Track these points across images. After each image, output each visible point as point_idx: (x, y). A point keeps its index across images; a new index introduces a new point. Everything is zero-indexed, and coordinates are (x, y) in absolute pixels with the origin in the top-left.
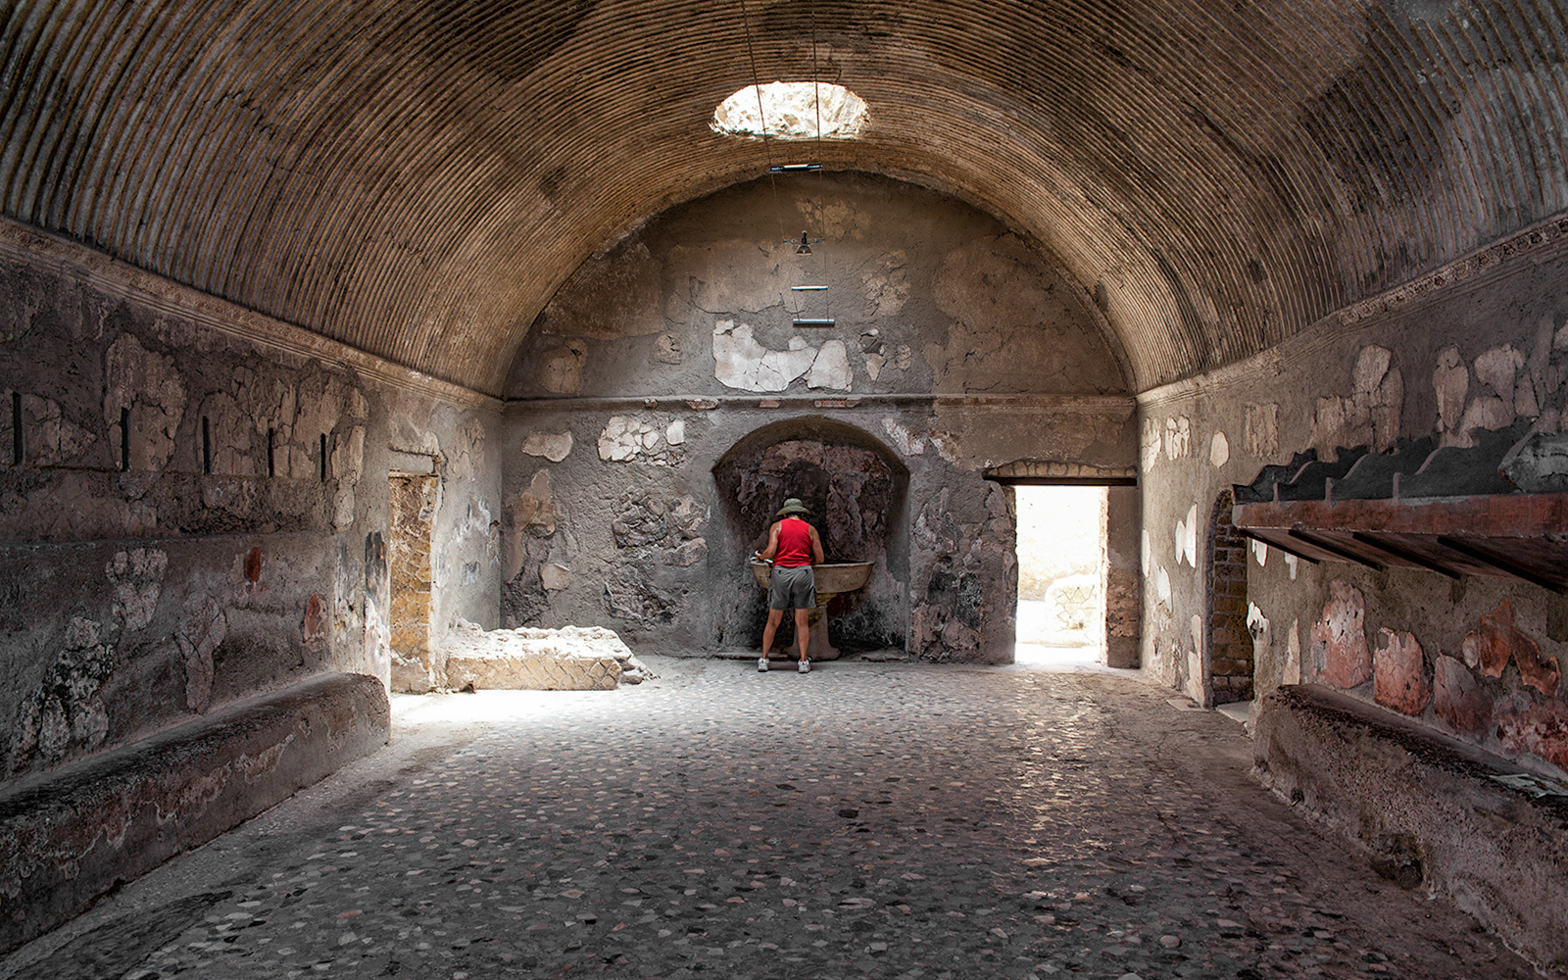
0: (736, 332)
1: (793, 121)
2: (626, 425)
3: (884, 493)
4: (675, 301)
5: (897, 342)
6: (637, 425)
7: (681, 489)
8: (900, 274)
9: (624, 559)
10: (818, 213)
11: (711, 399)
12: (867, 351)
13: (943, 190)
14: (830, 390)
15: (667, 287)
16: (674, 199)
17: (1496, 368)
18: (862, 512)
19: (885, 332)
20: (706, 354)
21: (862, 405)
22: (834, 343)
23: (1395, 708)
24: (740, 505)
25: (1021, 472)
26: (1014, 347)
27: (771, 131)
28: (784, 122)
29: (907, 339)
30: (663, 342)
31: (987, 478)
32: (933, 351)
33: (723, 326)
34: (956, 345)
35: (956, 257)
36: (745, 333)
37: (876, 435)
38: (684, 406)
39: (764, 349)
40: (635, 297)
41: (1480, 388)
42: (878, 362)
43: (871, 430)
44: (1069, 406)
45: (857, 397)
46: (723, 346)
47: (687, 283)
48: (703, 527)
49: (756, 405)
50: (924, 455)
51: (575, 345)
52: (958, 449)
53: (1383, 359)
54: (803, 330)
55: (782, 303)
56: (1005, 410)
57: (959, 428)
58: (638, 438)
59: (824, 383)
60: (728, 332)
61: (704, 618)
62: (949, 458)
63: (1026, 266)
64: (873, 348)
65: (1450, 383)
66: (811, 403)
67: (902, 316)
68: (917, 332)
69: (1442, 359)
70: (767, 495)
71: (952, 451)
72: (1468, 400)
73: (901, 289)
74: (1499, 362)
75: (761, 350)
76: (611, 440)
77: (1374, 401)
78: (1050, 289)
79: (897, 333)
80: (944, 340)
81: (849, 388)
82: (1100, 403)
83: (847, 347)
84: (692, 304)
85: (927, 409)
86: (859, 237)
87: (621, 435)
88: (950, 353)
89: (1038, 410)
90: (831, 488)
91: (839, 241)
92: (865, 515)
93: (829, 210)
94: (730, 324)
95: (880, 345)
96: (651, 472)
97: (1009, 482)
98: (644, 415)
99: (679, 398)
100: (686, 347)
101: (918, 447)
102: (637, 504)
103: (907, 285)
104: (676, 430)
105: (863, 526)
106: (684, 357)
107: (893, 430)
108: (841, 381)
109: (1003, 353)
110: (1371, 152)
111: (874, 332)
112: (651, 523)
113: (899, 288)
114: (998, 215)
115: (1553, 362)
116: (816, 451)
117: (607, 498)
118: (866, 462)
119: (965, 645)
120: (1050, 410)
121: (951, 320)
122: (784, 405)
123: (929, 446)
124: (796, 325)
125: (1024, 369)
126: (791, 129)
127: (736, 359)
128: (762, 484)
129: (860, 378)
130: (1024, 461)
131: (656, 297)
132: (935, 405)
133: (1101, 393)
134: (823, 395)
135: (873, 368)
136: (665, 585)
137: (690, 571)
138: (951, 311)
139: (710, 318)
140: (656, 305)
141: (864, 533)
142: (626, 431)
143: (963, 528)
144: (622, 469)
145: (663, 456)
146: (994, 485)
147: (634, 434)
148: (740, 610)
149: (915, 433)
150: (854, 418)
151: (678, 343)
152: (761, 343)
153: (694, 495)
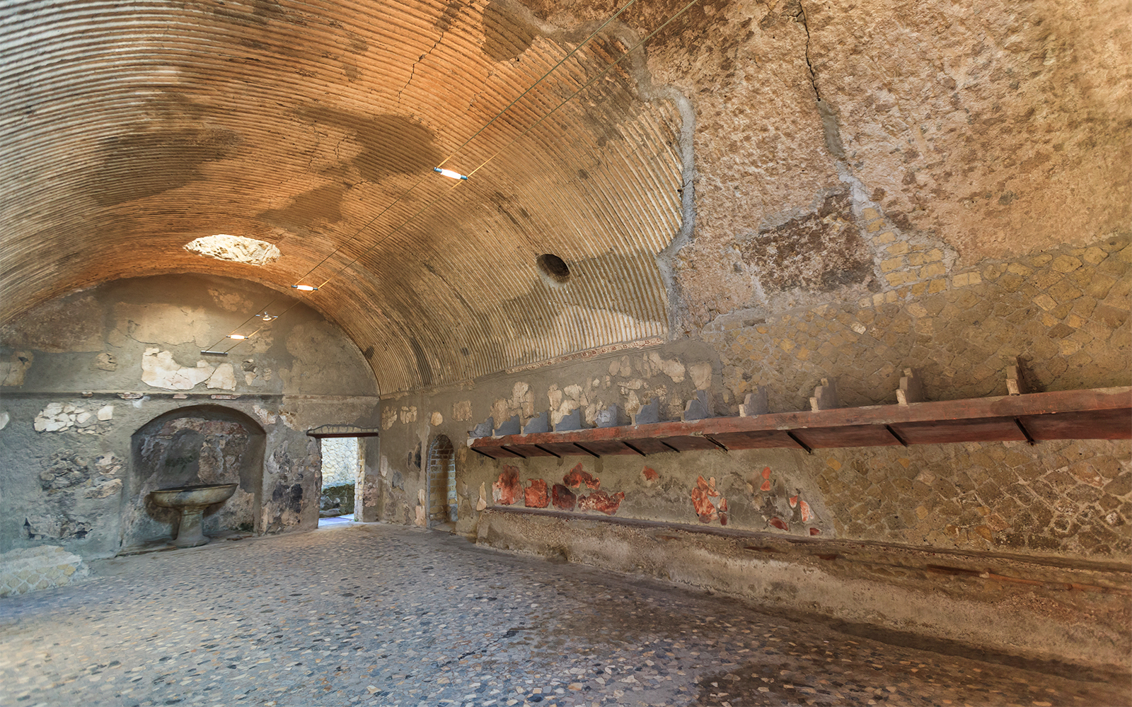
0: (159, 355)
1: (225, 251)
2: (63, 408)
3: (242, 446)
4: (114, 335)
5: (263, 367)
6: (72, 409)
7: (106, 447)
8: (268, 333)
9: (47, 498)
10: (221, 297)
11: (138, 393)
12: (246, 370)
13: (294, 296)
14: (222, 390)
15: (110, 325)
16: (122, 275)
17: (572, 391)
18: (224, 457)
19: (257, 361)
20: (136, 366)
21: (243, 398)
22: (226, 365)
23: (535, 507)
24: (142, 457)
25: (325, 431)
26: (325, 372)
27: (212, 254)
28: (220, 251)
29: (270, 365)
30: (103, 358)
31: (308, 435)
32: (284, 372)
33: (150, 351)
34: (296, 369)
35: (299, 328)
36: (167, 357)
37: (248, 414)
38: (116, 396)
39: (179, 366)
40: (82, 328)
41: (566, 397)
42: (252, 376)
43: (246, 411)
44: (350, 400)
45: (239, 394)
46: (150, 362)
47: (127, 324)
48: (121, 471)
49: (170, 397)
50: (276, 424)
51: (23, 355)
52: (294, 420)
53: (526, 387)
54: (207, 357)
55: (194, 341)
56: (320, 402)
57: (296, 411)
58: (73, 417)
59: (218, 386)
60: (155, 354)
61: (114, 531)
62: (289, 425)
63: (333, 336)
64: (250, 368)
65: (554, 395)
66: (209, 397)
67: (267, 354)
68: (275, 362)
69: (551, 387)
70: (159, 450)
71: (291, 422)
72: (562, 401)
73: (269, 340)
74: (574, 389)
75: (178, 366)
76: (48, 418)
77: (522, 400)
78: (343, 347)
79: (264, 362)
80: (290, 367)
81: (234, 389)
82: (364, 399)
83: (234, 367)
84: (129, 336)
85: (279, 400)
86: (245, 311)
87: (57, 415)
88: (293, 374)
89: (335, 402)
90: (205, 444)
91: (233, 313)
92: (227, 459)
93: (229, 297)
94: (156, 350)
95: (254, 367)
96: (81, 438)
97: (319, 437)
98: (79, 402)
99: (113, 392)
100: (120, 361)
101: (272, 420)
102: (65, 459)
103: (272, 339)
104: (107, 411)
105: (224, 464)
106: (118, 367)
107: (259, 411)
108: (229, 385)
109: (320, 375)
110: (527, 321)
111: (251, 361)
112: (76, 472)
113: (267, 340)
114: (321, 311)
115: (593, 390)
116: (198, 423)
117: (37, 457)
118: (231, 429)
119: (292, 522)
120: (341, 402)
121: (294, 357)
122: (190, 397)
123: (279, 419)
124: (203, 353)
125: (329, 383)
126: (223, 255)
127: (159, 370)
128: (157, 443)
129: (241, 383)
130: (327, 425)
131: (100, 330)
132: (284, 398)
133: (364, 395)
134: (216, 392)
135: (249, 379)
136: (83, 512)
137: (106, 501)
138: (293, 353)
139: (141, 346)
140: (99, 335)
141: (225, 468)
142: (62, 412)
143: (295, 461)
144: (55, 437)
145: (93, 428)
146: (313, 439)
147: (69, 414)
148: (134, 524)
149: (271, 413)
150: (236, 405)
151: (114, 358)
152: (177, 362)
153: (115, 452)
